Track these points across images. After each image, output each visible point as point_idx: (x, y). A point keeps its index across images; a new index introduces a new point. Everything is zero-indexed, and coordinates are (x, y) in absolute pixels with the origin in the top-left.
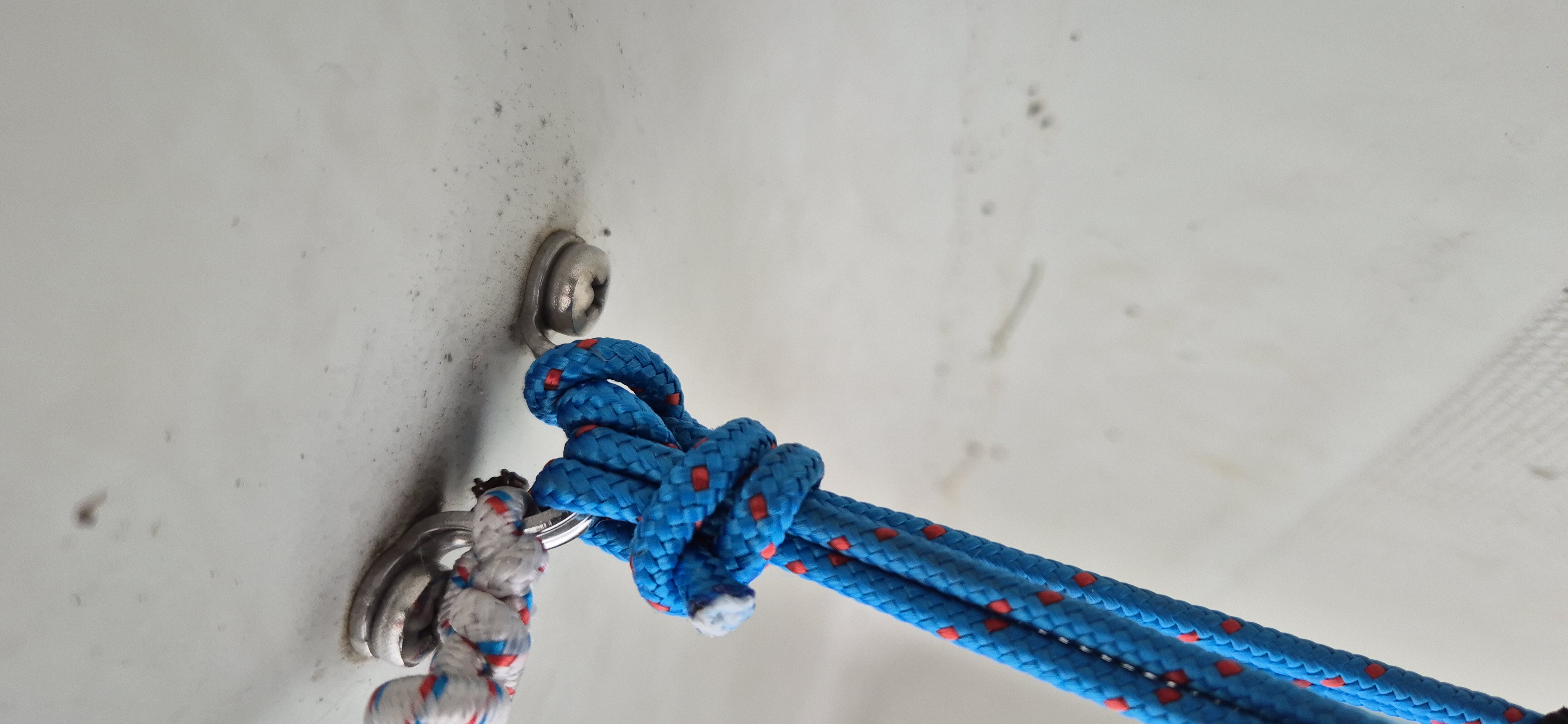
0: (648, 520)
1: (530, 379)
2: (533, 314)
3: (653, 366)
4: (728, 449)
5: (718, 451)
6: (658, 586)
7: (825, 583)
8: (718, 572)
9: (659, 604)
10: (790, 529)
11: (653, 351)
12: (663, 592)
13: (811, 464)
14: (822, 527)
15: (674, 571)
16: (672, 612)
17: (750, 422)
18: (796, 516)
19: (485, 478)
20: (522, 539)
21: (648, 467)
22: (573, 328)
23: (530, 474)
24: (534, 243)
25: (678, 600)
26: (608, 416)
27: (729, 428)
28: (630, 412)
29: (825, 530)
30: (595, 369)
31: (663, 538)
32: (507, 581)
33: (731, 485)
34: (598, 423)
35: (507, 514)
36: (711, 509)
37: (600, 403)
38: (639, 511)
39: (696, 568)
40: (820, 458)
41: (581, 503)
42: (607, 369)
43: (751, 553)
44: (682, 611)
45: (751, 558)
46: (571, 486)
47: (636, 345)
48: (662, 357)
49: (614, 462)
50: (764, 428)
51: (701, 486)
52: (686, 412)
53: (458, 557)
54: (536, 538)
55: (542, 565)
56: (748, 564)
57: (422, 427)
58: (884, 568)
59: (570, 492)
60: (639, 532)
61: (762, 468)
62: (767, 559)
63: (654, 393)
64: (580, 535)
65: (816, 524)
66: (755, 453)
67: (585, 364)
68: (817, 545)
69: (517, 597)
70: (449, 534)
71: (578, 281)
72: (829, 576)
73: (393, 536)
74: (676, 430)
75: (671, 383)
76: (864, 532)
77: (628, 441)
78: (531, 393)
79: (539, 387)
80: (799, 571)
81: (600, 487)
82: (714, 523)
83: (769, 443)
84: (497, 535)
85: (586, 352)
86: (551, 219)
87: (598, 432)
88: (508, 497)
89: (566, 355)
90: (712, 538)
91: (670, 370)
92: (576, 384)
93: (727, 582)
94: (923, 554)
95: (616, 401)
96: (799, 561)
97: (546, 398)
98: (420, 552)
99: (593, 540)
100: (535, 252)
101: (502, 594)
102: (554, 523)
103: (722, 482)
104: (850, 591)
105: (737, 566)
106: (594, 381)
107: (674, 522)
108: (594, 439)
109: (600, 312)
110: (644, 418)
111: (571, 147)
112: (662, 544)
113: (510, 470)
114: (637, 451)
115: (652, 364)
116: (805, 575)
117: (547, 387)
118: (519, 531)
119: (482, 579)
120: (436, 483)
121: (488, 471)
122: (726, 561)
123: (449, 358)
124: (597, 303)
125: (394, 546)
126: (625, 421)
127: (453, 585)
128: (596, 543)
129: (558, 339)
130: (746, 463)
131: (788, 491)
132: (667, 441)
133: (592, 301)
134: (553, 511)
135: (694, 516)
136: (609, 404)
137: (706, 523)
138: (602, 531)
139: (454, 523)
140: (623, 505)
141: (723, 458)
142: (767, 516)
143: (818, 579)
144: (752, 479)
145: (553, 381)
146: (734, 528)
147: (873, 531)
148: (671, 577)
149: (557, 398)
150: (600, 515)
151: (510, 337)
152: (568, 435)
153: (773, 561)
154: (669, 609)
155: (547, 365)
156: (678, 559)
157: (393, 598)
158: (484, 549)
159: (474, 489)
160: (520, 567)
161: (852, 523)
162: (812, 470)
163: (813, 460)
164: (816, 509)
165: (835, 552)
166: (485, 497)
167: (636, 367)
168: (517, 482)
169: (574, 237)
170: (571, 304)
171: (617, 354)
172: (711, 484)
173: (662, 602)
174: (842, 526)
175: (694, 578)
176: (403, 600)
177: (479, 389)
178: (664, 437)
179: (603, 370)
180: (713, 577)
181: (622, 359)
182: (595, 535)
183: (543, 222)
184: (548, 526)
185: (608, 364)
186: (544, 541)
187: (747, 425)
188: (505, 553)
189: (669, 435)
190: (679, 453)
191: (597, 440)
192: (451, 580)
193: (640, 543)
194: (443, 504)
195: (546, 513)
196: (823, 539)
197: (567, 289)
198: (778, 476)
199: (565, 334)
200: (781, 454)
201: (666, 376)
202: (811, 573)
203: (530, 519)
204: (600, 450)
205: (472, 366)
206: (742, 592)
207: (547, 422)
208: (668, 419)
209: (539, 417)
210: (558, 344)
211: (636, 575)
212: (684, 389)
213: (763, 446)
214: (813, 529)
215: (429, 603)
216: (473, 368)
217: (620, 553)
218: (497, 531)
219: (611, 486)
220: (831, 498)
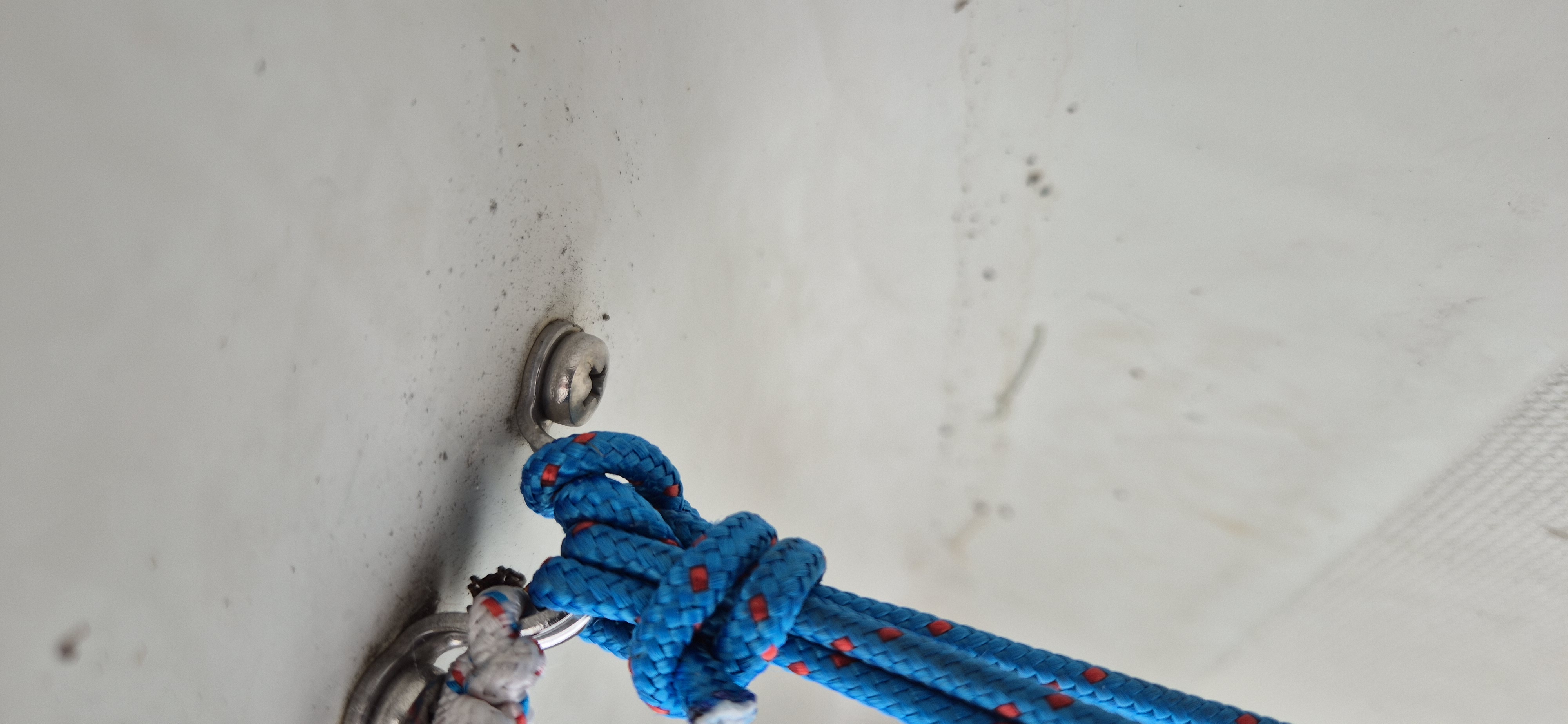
0: (647, 622)
1: (527, 474)
2: (529, 405)
3: (652, 458)
4: (728, 548)
5: (717, 550)
6: (657, 690)
7: (829, 684)
8: (719, 676)
9: (658, 707)
10: (792, 629)
11: (652, 442)
12: (663, 696)
13: (812, 560)
14: (824, 627)
15: (674, 674)
16: (672, 715)
17: (749, 516)
18: (798, 617)
19: (482, 575)
20: (519, 643)
21: (646, 565)
22: (571, 418)
23: (528, 570)
24: (531, 334)
25: (677, 703)
26: (605, 513)
27: (728, 525)
28: (628, 509)
29: (827, 631)
30: (593, 464)
31: (662, 641)
32: (504, 687)
33: (731, 584)
34: (596, 520)
35: (503, 616)
36: (711, 610)
37: (597, 500)
38: (639, 612)
39: (695, 671)
40: (821, 553)
41: (578, 604)
42: (605, 464)
43: (752, 656)
44: (681, 714)
45: (751, 661)
46: (569, 587)
47: (634, 438)
48: (661, 448)
49: (612, 562)
50: (764, 521)
51: (700, 586)
52: (685, 501)
53: (454, 659)
54: (532, 640)
55: (539, 668)
56: (749, 666)
57: (416, 528)
58: (888, 670)
59: (567, 593)
60: (637, 634)
61: (762, 567)
62: (768, 661)
63: (653, 485)
64: (579, 633)
65: (818, 624)
66: (755, 551)
67: (582, 459)
68: (819, 646)
69: (514, 703)
70: (442, 637)
71: (576, 372)
72: (832, 678)
73: (386, 640)
74: (675, 524)
75: (669, 474)
76: (867, 632)
77: (626, 539)
78: (528, 488)
79: (536, 482)
80: (802, 673)
81: (597, 588)
82: (714, 623)
83: (769, 539)
84: (492, 639)
85: (582, 447)
86: (548, 310)
87: (596, 530)
88: (504, 598)
89: (563, 450)
90: (711, 638)
91: (668, 461)
92: (574, 480)
93: (727, 687)
94: (928, 655)
95: (614, 497)
96: (801, 662)
97: (543, 493)
98: (414, 655)
99: (592, 638)
100: (532, 344)
101: (498, 700)
102: (551, 624)
103: (721, 582)
104: (853, 693)
105: (737, 669)
106: (593, 476)
107: (673, 624)
108: (591, 537)
109: (598, 400)
110: (642, 515)
111: (568, 237)
112: (661, 646)
113: (507, 566)
114: (635, 549)
115: (650, 456)
116: (808, 676)
117: (544, 483)
118: (515, 633)
119: (477, 685)
120: (432, 582)
121: (485, 568)
122: (725, 663)
123: (445, 456)
124: (595, 392)
125: (387, 649)
126: (622, 518)
127: (447, 690)
128: (594, 642)
129: (558, 431)
130: (746, 561)
131: (790, 591)
132: (665, 537)
133: (589, 391)
134: (550, 612)
135: (693, 618)
136: (606, 501)
137: (706, 623)
138: (600, 629)
139: (449, 624)
140: (621, 605)
141: (722, 557)
142: (767, 618)
143: (821, 681)
144: (752, 578)
145: (550, 477)
146: (735, 630)
147: (877, 631)
148: (671, 680)
149: (555, 493)
150: (597, 615)
151: (507, 429)
152: (565, 531)
153: (775, 662)
154: (668, 713)
155: (543, 460)
156: (678, 662)
157: (386, 705)
158: (480, 653)
159: (469, 587)
160: (516, 673)
161: (855, 623)
162: (813, 568)
163: (815, 556)
164: (818, 609)
165: (838, 653)
166: (481, 598)
167: (634, 460)
168: (513, 578)
169: (572, 326)
170: (569, 395)
171: (614, 449)
172: (710, 585)
173: (662, 706)
174: (845, 627)
175: (694, 683)
176: (396, 708)
177: (475, 484)
178: (662, 533)
179: (600, 465)
180: (714, 682)
181: (620, 453)
182: (593, 632)
183: (540, 313)
184: (545, 627)
185: (606, 460)
186: (540, 642)
187: (747, 521)
188: (500, 658)
189: (668, 531)
190: (678, 550)
191: (595, 538)
192: (445, 685)
193: (639, 646)
194: (438, 603)
195: (543, 613)
196: (826, 640)
197: (565, 380)
198: (778, 575)
199: (562, 424)
200: (781, 551)
201: (665, 468)
202: (814, 675)
203: (526, 621)
204: (597, 549)
205: (468, 461)
206: (743, 697)
207: (545, 515)
208: (666, 511)
209: (537, 512)
210: (556, 438)
211: (635, 679)
212: (683, 480)
213: (763, 542)
214: (816, 629)
215: (424, 709)
216: (469, 464)
217: (619, 651)
218: (492, 634)
219: (608, 586)
220: (833, 595)
